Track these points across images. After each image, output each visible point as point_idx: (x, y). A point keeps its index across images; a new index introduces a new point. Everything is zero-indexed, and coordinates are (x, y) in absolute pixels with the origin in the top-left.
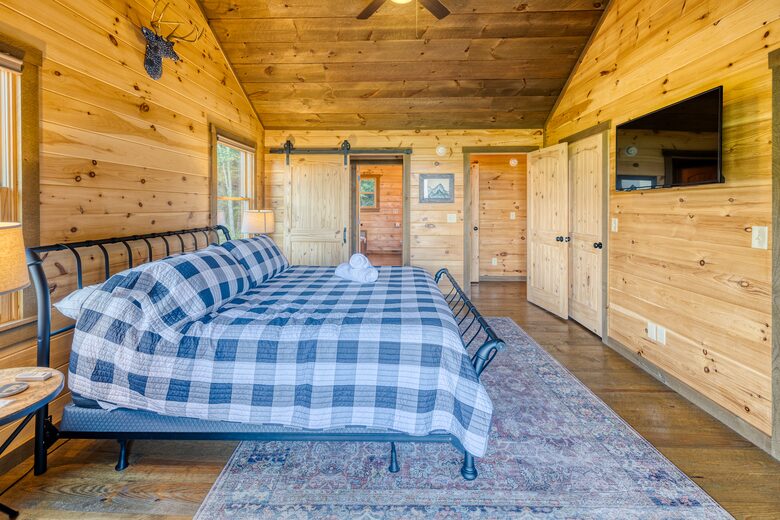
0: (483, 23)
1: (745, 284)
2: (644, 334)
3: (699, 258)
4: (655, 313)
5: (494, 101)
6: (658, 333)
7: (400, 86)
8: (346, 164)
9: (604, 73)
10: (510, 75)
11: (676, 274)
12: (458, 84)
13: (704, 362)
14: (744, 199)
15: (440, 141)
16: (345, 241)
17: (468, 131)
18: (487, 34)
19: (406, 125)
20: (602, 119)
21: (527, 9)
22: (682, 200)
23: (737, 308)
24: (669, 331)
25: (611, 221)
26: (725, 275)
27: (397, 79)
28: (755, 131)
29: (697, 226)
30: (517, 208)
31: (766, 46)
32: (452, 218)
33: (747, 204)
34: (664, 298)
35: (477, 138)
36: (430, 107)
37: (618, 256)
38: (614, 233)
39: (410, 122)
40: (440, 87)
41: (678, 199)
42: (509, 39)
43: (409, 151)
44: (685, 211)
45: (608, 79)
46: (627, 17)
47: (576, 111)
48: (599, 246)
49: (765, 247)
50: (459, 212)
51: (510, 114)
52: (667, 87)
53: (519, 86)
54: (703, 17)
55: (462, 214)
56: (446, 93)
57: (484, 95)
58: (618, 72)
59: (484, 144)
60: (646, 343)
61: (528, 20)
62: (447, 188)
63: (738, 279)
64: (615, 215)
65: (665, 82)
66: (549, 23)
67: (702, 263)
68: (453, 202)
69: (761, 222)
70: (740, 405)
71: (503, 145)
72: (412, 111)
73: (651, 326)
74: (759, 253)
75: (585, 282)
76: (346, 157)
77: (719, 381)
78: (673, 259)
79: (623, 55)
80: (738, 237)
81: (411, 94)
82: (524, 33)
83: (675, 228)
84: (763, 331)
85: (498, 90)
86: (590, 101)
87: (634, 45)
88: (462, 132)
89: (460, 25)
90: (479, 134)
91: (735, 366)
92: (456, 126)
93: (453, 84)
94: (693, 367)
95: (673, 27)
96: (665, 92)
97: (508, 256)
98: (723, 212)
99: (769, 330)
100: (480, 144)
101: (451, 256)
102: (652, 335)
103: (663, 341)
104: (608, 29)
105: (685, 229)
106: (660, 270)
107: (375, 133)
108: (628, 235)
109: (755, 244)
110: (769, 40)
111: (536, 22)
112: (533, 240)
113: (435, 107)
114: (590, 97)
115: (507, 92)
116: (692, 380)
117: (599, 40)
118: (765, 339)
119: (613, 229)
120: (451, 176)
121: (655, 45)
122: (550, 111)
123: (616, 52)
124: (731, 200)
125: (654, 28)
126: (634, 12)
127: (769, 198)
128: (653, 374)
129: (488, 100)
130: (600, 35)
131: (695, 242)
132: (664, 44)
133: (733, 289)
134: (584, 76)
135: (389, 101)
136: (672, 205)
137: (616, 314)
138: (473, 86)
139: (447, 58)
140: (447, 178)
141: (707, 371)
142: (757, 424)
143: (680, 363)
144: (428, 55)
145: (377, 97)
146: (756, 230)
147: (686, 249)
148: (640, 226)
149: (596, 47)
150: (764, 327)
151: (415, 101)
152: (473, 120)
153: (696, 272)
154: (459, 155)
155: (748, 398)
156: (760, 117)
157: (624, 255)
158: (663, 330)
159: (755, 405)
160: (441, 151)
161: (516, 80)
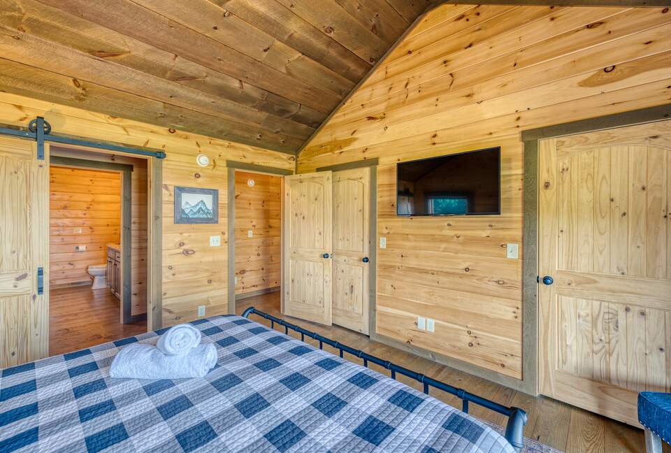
0: (294, 27)
1: (502, 282)
2: (414, 327)
3: (465, 266)
4: (425, 310)
5: (268, 118)
6: (428, 324)
7: (166, 60)
8: (41, 157)
9: (370, 118)
10: (292, 95)
11: (443, 279)
12: (242, 87)
13: (468, 339)
14: (500, 225)
15: (202, 148)
16: (40, 290)
17: (233, 144)
18: (292, 42)
19: (157, 119)
20: (368, 155)
21: (332, 35)
22: (449, 225)
23: (495, 300)
24: (438, 321)
25: (379, 239)
26: (486, 277)
27: (165, 48)
28: (509, 181)
29: (463, 244)
30: (254, 226)
31: (518, 127)
32: (215, 241)
33: (503, 229)
34: (432, 297)
35: (241, 153)
36: (198, 103)
37: (387, 268)
38: (382, 249)
39: (163, 116)
40: (219, 81)
41: (446, 224)
42: (307, 58)
43: (160, 155)
44: (452, 233)
45: (376, 124)
46: (396, 78)
47: (338, 145)
48: (366, 260)
49: (517, 257)
50: (223, 233)
51: (276, 135)
52: (436, 140)
53: (294, 110)
54: (468, 96)
55: (226, 236)
56: (223, 92)
57: (263, 108)
58: (386, 121)
59: (248, 161)
60: (417, 333)
61: (328, 47)
62: (210, 206)
63: (496, 279)
64: (382, 235)
65: (435, 136)
66: (340, 58)
67: (467, 269)
68: (217, 222)
69: (514, 241)
70: (497, 364)
71: (265, 165)
72: (173, 101)
73: (421, 321)
74: (511, 262)
75: (348, 292)
76: (41, 146)
77: (481, 351)
78: (441, 268)
79: (391, 108)
80: (497, 251)
81: (179, 77)
82: (319, 58)
83: (443, 246)
84: (514, 312)
85: (276, 108)
86: (355, 139)
87: (404, 103)
88: (227, 143)
89: (272, 16)
90: (243, 150)
91: (493, 338)
92: (221, 135)
93: (236, 84)
94: (459, 344)
95: (442, 97)
96: (434, 144)
97: (247, 274)
98: (484, 234)
99: (520, 311)
100: (244, 161)
101: (214, 284)
102: (421, 326)
103: (432, 329)
104: (375, 83)
105: (453, 246)
106: (430, 277)
107: (102, 117)
108: (397, 251)
109: (510, 256)
110: (520, 123)
111: (333, 52)
112: (292, 258)
113: (205, 105)
114: (354, 136)
115: (282, 112)
116: (459, 354)
117: (366, 90)
118: (516, 317)
119: (381, 246)
120: (214, 193)
121: (424, 107)
122: (306, 141)
123: (385, 104)
124: (491, 226)
125: (423, 93)
126: (405, 76)
127: (519, 225)
128: (425, 356)
129: (263, 115)
130: (367, 86)
131: (460, 255)
132: (433, 108)
133: (493, 287)
134: (348, 117)
135: (139, 76)
136: (441, 228)
137: (383, 314)
138: (256, 94)
139: (243, 49)
140: (210, 194)
141: (471, 345)
142: (510, 373)
143: (447, 344)
144: (222, 33)
145: (122, 62)
146: (510, 246)
147: (454, 260)
148: (408, 244)
149: (361, 95)
150: (515, 309)
151: (182, 91)
152: (239, 133)
153: (461, 276)
154: (223, 170)
155: (503, 358)
156: (513, 172)
157: (394, 266)
158: (432, 322)
159: (509, 361)
160: (203, 161)
161: (293, 102)
